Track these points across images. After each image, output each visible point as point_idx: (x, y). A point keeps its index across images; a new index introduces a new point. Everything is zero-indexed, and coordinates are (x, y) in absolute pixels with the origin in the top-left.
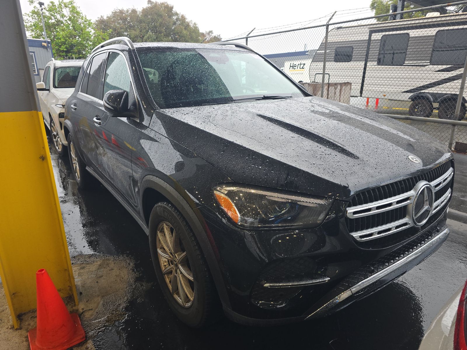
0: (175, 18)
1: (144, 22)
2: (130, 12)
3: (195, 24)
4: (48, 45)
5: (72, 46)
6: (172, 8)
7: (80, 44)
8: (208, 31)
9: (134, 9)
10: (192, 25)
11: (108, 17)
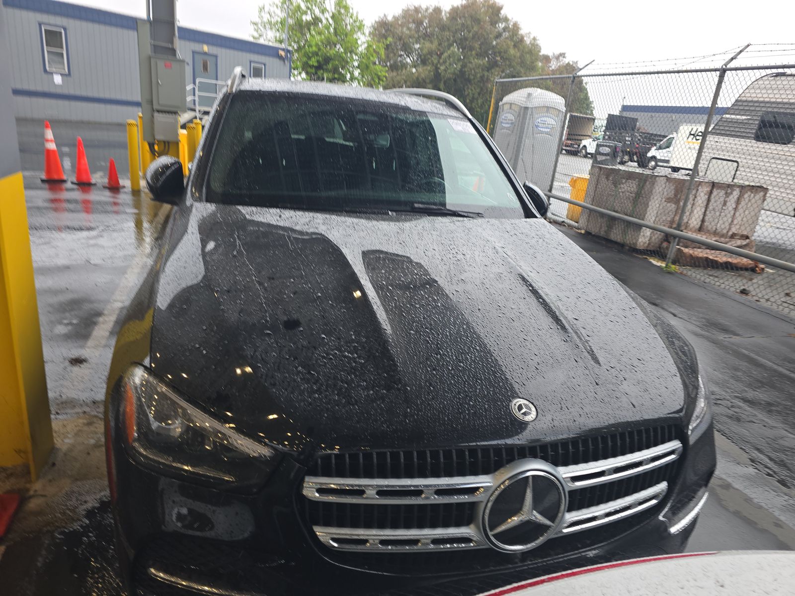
0: (501, 26)
1: (449, 29)
2: (431, 10)
3: (534, 39)
4: (286, 56)
5: (327, 60)
6: (499, 9)
7: (338, 56)
8: (557, 53)
9: (438, 8)
10: (528, 41)
11: (394, 17)
